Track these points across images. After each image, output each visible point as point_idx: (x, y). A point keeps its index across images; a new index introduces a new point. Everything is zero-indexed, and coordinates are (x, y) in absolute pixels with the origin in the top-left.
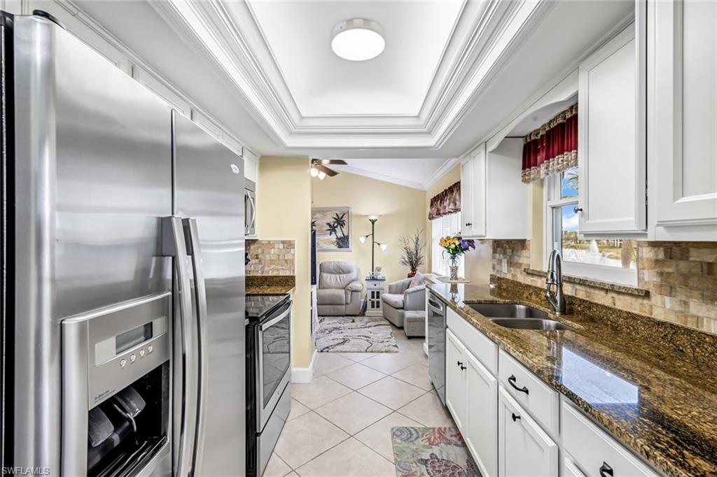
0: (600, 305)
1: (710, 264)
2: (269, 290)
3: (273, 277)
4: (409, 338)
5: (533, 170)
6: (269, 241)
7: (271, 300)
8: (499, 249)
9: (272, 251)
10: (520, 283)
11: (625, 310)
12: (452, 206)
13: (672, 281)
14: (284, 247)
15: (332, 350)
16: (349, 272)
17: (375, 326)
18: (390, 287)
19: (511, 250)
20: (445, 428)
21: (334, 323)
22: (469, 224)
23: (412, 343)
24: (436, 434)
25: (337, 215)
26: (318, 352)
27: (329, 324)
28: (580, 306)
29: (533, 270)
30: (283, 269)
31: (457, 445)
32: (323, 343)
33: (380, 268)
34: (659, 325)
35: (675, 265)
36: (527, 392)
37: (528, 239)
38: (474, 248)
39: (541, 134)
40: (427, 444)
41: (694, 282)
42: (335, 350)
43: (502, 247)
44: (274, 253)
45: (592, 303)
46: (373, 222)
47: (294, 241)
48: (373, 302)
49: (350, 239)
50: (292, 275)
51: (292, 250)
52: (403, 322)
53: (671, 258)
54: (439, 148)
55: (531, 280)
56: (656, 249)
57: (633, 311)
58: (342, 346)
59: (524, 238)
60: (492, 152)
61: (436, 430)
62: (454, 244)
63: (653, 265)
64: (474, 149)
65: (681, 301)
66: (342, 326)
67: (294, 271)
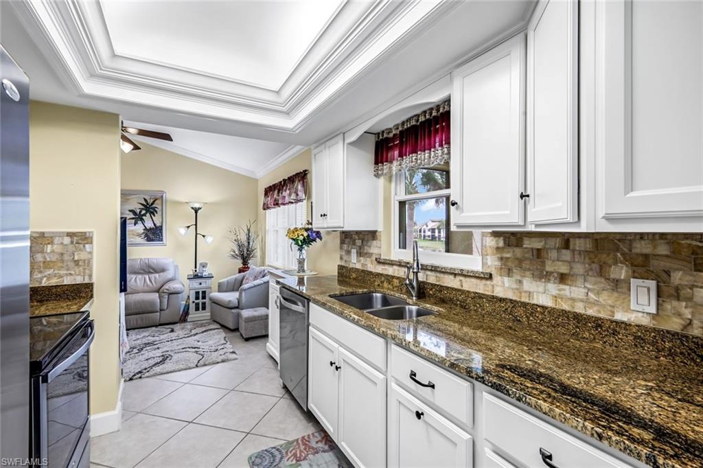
0: (450, 288)
1: (539, 250)
2: (43, 309)
3: (50, 288)
4: (247, 340)
5: (386, 166)
6: (44, 233)
7: (45, 323)
8: (347, 240)
9: (49, 248)
10: (371, 272)
11: (472, 291)
12: (293, 196)
13: (510, 264)
14: (72, 243)
15: (147, 374)
16: (163, 270)
17: (203, 332)
18: (220, 285)
19: (360, 241)
20: (309, 435)
21: (144, 337)
22: (324, 215)
23: (251, 346)
24: (301, 446)
25: (145, 200)
26: (125, 381)
27: (138, 339)
28: (431, 289)
29: (384, 259)
30: (71, 274)
31: (324, 451)
32: (132, 367)
33: (207, 264)
34: (501, 301)
35: (512, 251)
36: (433, 387)
37: (379, 230)
38: (321, 239)
39: (394, 132)
40: (294, 462)
41: (526, 265)
42: (151, 373)
43: (351, 238)
44: (53, 251)
45: (443, 286)
46: (196, 211)
47: (92, 232)
48: (197, 305)
49: (164, 229)
50: (87, 281)
51: (87, 246)
52: (238, 323)
53: (509, 246)
54: (297, 132)
55: (382, 269)
56: (497, 238)
57: (478, 291)
58: (161, 367)
59: (375, 229)
60: (352, 144)
61: (300, 442)
62: (302, 235)
63: (495, 251)
64: (330, 139)
65: (516, 280)
66: (157, 339)
67: (90, 276)
